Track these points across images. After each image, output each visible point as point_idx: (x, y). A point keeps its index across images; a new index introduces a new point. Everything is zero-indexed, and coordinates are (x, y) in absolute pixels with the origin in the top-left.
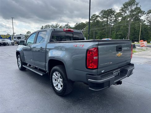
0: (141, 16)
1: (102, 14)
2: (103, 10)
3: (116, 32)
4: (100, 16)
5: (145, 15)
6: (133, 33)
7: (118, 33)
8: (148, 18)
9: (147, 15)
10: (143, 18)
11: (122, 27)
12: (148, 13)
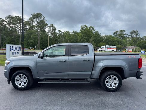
0: (45, 28)
1: (8, 19)
2: (10, 16)
3: (27, 40)
4: (6, 21)
5: (48, 28)
6: (42, 42)
7: (29, 41)
8: (50, 30)
9: (49, 28)
10: (47, 30)
11: (32, 36)
12: (50, 27)
